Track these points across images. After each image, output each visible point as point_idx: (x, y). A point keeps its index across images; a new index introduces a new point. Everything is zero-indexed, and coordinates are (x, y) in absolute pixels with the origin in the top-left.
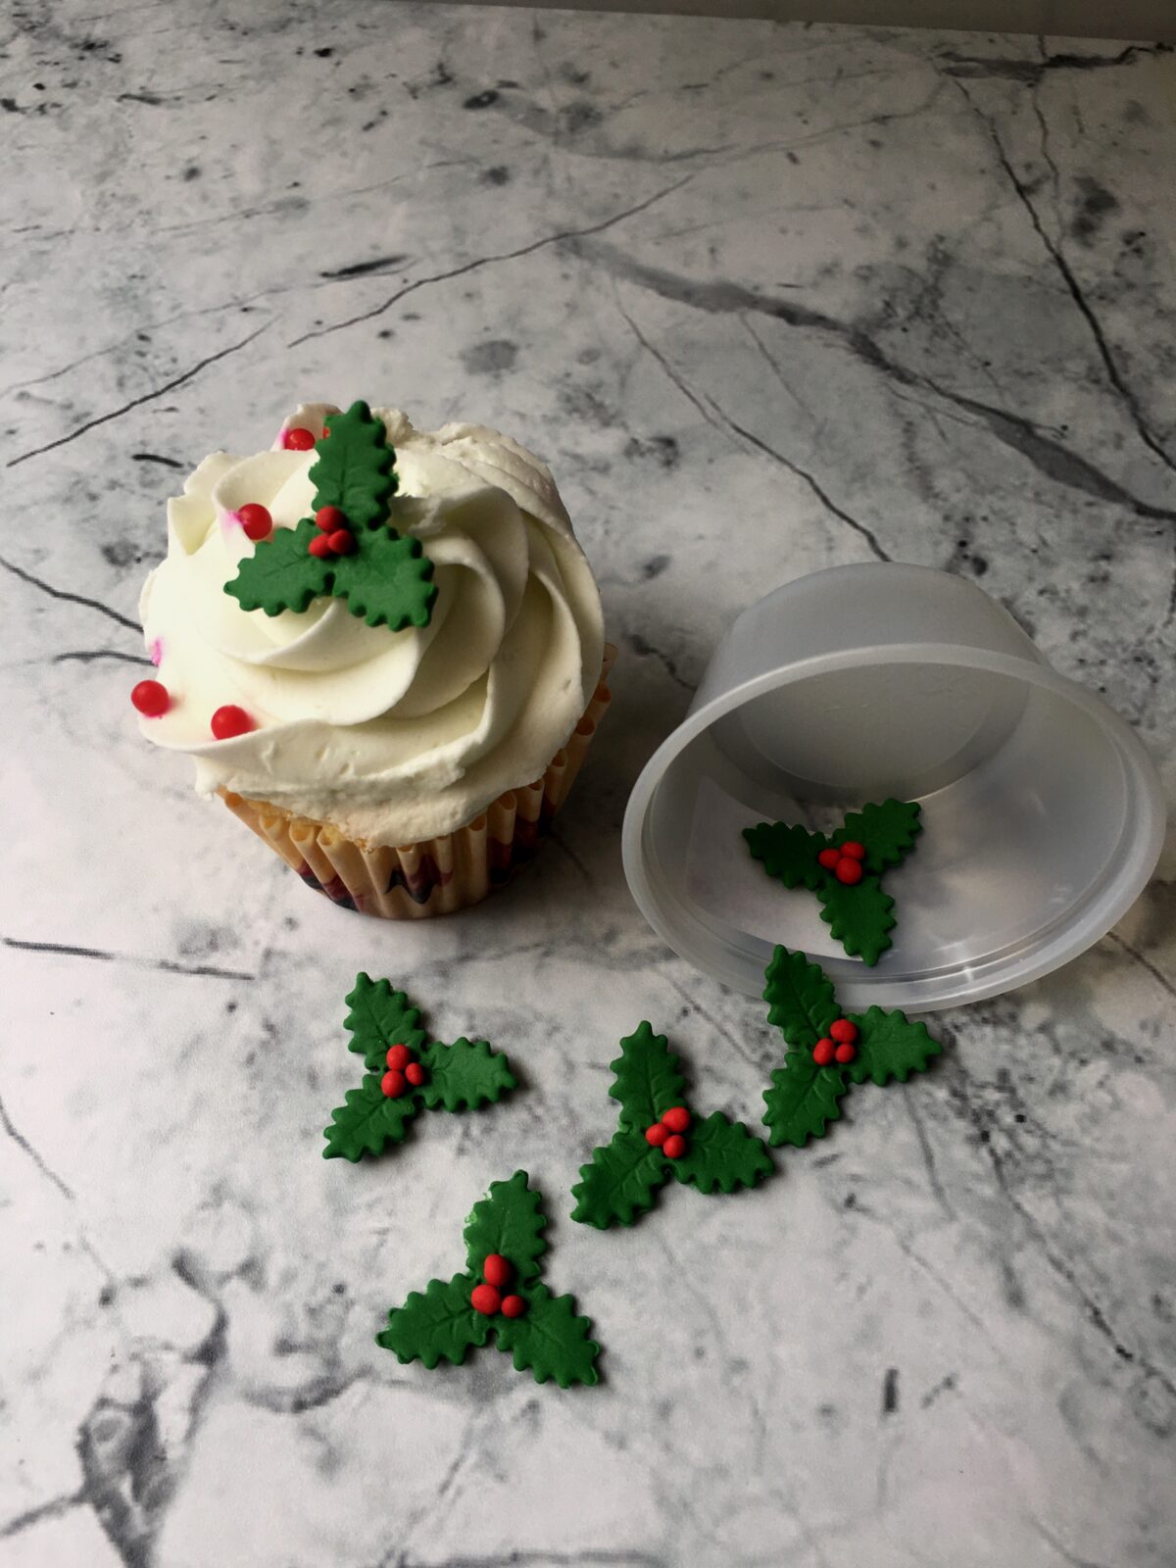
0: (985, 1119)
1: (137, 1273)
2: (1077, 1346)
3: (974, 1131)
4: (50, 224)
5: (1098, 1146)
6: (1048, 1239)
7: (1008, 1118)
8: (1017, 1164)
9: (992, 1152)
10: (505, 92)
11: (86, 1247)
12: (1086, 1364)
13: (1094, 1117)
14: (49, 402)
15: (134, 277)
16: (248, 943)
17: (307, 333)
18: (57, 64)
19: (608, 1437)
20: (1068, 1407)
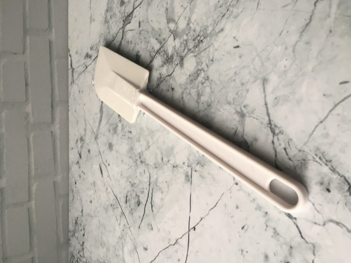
0: (199, 41)
1: (233, 179)
2: (228, 18)
3: (201, 43)
4: (98, 225)
5: (201, 22)
6: (214, 27)
7: (199, 38)
8: (205, 35)
9: (203, 39)
10: (79, 152)
11: (230, 189)
12: (230, 16)
13: (197, 24)
14: (120, 220)
15: (104, 209)
16: (187, 170)
17: (109, 178)
18: (78, 228)
19: (247, 93)
20: (236, 17)
